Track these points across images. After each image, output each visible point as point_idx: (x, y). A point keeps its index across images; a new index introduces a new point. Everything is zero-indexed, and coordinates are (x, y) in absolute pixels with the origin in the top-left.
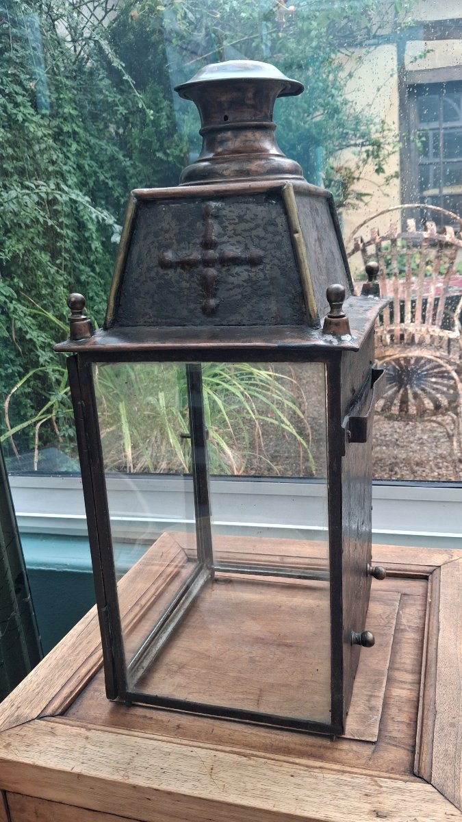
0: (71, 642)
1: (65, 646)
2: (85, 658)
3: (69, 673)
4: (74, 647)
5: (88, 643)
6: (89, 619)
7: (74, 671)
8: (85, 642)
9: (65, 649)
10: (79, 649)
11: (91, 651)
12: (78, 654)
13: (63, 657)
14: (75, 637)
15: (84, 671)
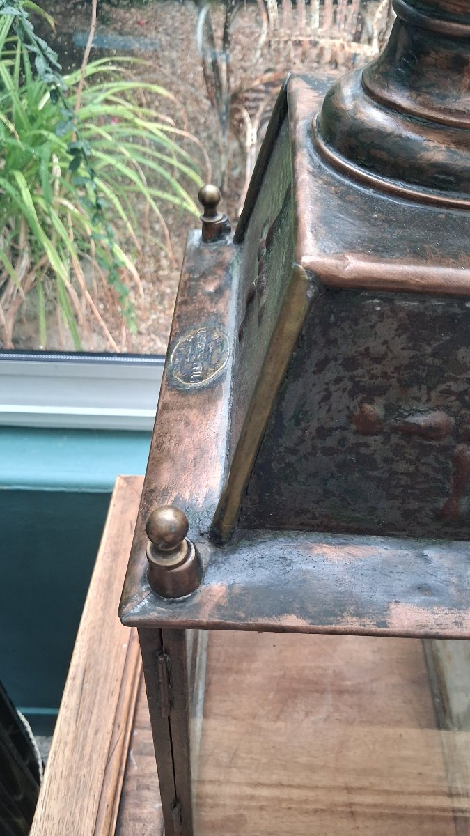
0: (71, 736)
1: (66, 744)
2: (104, 767)
3: (91, 804)
4: (78, 743)
5: (96, 732)
6: (79, 681)
7: (97, 796)
8: (91, 733)
9: (67, 753)
10: (88, 748)
11: (106, 751)
12: (90, 760)
13: (71, 769)
14: (73, 724)
15: (109, 792)
